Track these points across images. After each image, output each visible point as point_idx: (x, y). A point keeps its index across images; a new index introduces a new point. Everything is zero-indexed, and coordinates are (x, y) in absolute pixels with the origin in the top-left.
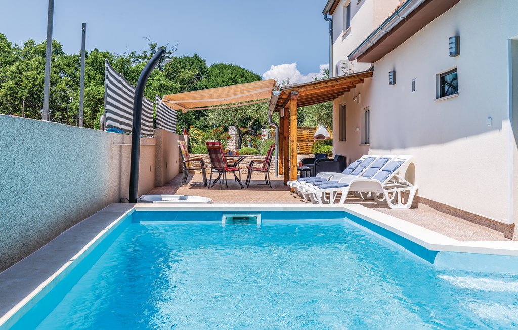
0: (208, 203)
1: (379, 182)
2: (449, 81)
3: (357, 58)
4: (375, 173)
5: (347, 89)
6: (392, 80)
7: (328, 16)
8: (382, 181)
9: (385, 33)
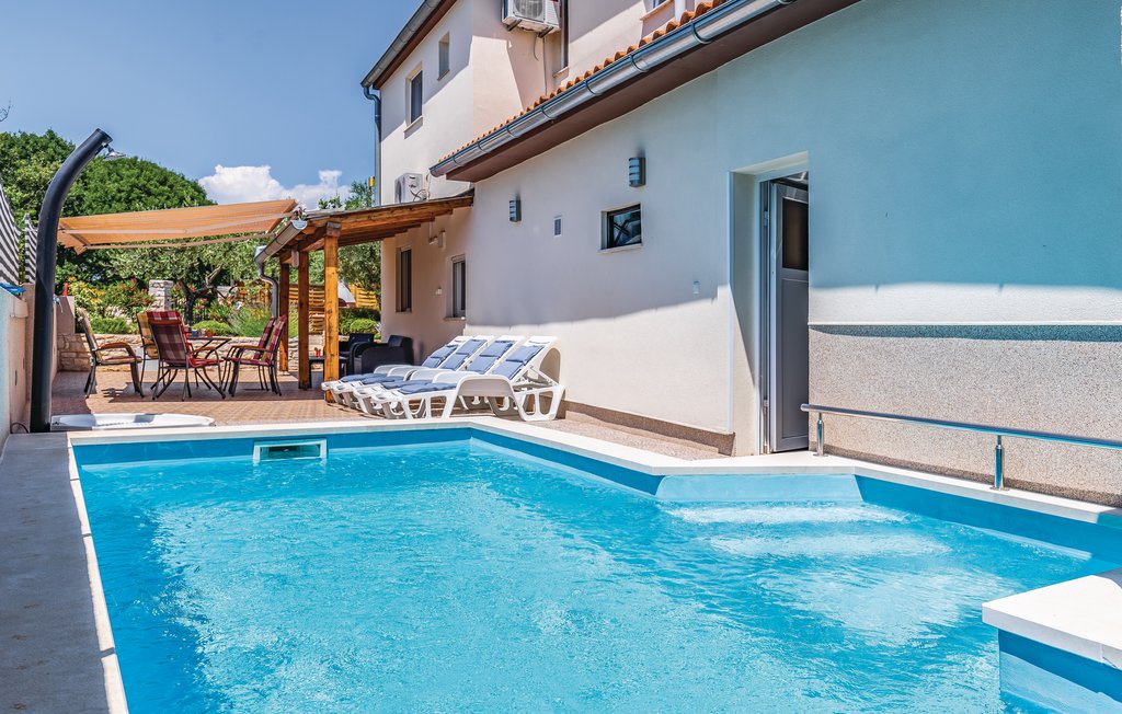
0: (211, 425)
1: (506, 378)
2: (619, 224)
3: (447, 174)
4: (491, 365)
5: (416, 224)
6: (514, 215)
7: (372, 91)
8: (511, 377)
9: (513, 137)
